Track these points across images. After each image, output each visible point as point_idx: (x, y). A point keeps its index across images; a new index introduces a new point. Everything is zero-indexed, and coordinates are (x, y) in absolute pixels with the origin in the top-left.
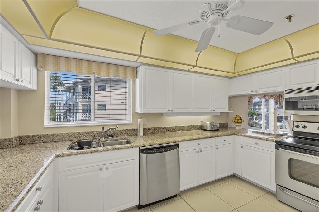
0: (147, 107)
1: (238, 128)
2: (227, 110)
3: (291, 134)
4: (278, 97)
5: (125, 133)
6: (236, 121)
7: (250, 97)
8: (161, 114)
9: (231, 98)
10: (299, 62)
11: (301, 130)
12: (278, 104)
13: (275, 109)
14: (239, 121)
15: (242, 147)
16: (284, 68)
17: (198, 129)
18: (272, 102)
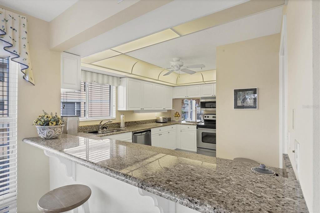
0: (130, 107)
1: (177, 120)
2: (171, 109)
3: (203, 121)
4: (197, 100)
5: (112, 126)
6: (176, 115)
7: (183, 100)
8: (133, 112)
9: (173, 100)
10: (206, 84)
11: (207, 118)
12: (197, 104)
13: (196, 108)
14: (178, 116)
15: (181, 131)
16: (200, 85)
17: (154, 122)
18: (194, 102)
